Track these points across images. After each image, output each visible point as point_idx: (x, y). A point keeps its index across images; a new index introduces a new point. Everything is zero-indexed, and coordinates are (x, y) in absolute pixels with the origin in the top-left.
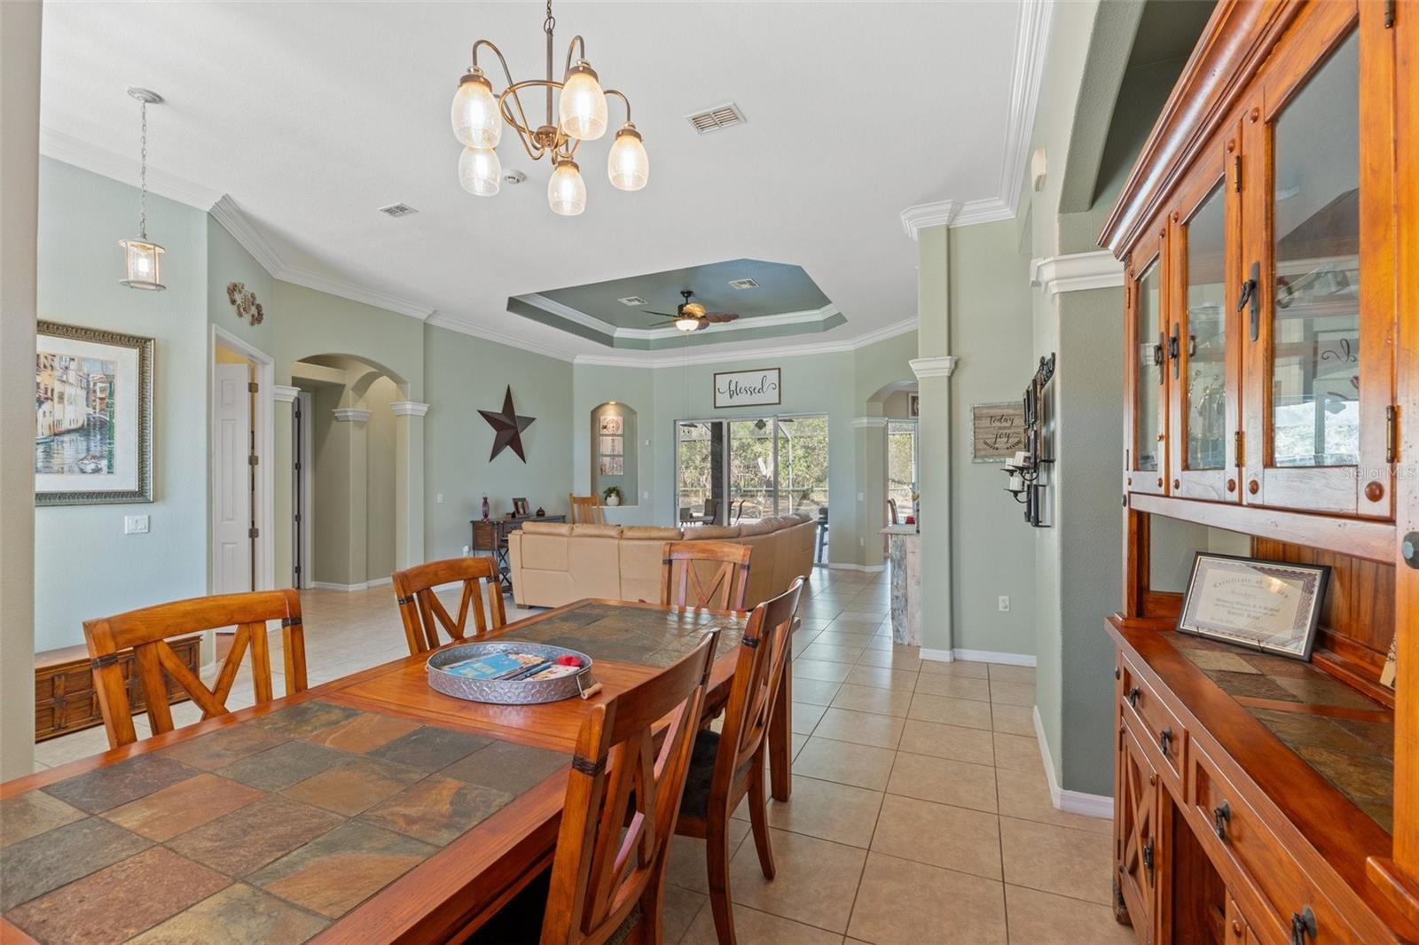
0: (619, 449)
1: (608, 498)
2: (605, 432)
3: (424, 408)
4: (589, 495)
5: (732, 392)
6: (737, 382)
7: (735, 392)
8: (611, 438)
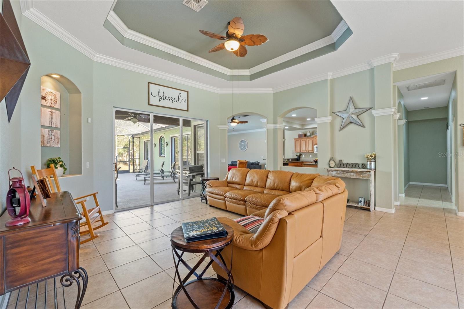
0: (57, 122)
2: (44, 103)
5: (160, 98)
6: (164, 92)
7: (162, 98)
8: (50, 110)
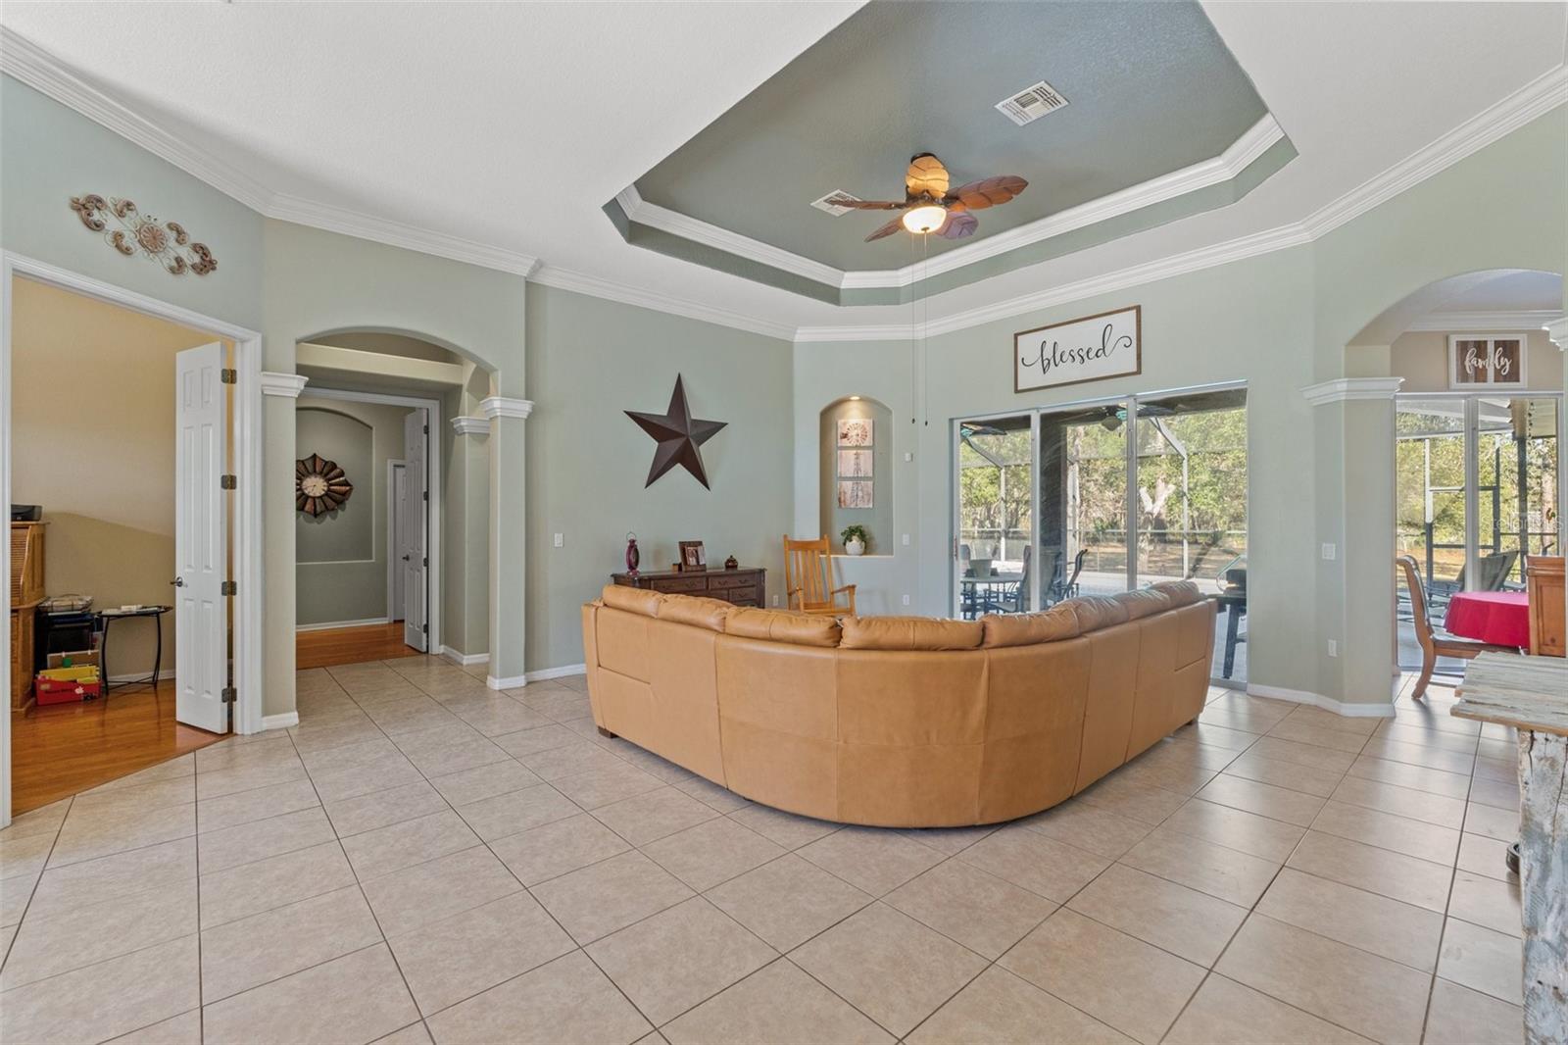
0: (867, 468)
1: (848, 543)
2: (845, 442)
3: (524, 408)
4: (818, 539)
5: (1046, 362)
6: (1055, 343)
7: (1052, 361)
8: (855, 452)
